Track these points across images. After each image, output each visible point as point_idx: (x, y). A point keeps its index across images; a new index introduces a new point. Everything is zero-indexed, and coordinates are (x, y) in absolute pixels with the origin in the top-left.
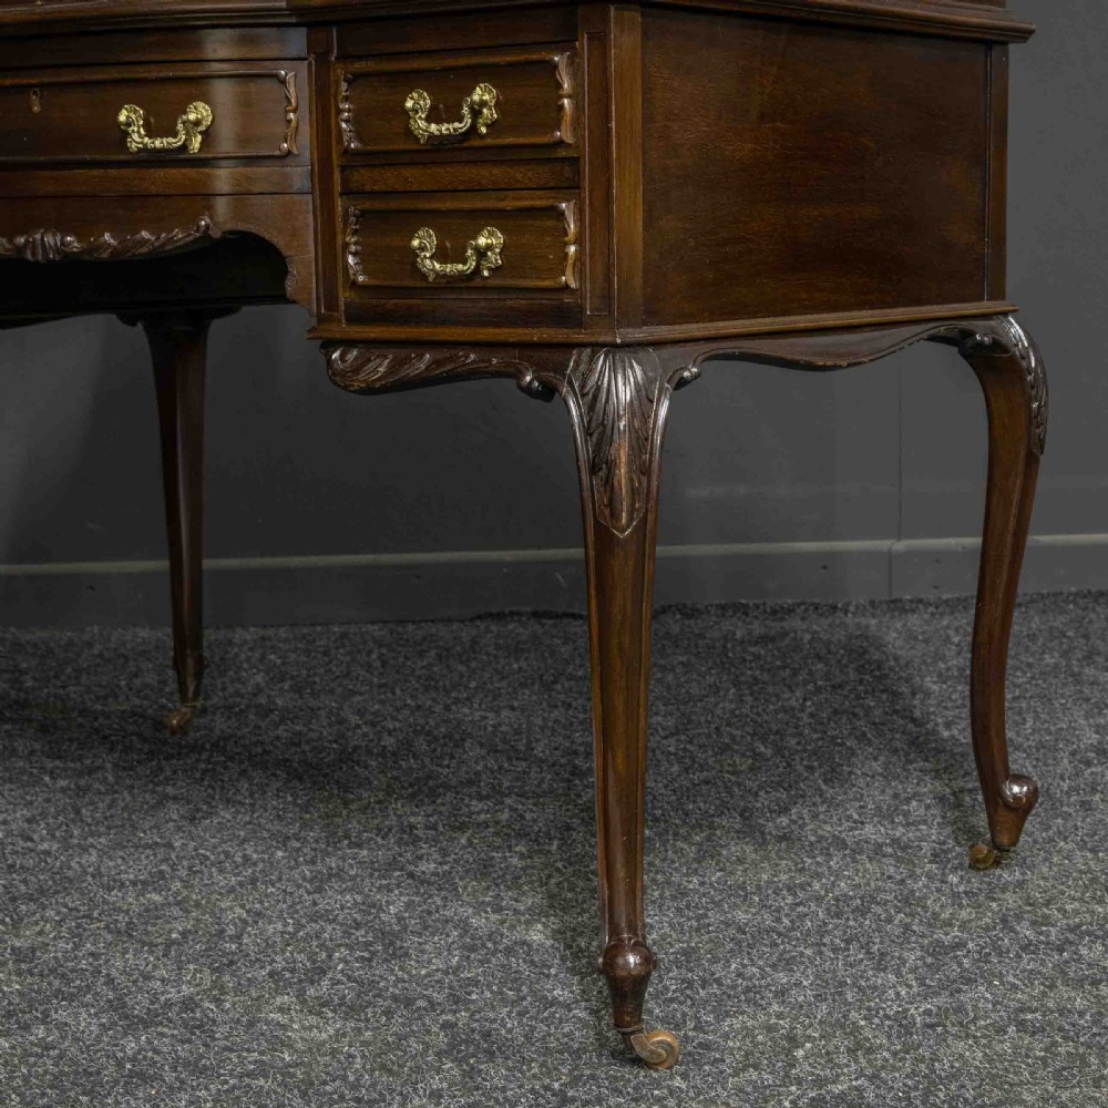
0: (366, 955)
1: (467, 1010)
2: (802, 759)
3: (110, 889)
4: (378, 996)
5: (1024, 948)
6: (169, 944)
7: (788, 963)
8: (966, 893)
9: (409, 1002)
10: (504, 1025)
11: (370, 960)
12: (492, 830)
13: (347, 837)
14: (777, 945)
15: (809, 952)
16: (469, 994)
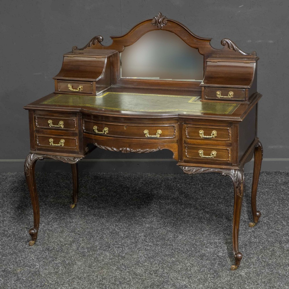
0: (213, 276)
3: (165, 257)
4: (217, 286)
6: (179, 271)
11: (214, 277)
13: (205, 245)
14: (286, 279)
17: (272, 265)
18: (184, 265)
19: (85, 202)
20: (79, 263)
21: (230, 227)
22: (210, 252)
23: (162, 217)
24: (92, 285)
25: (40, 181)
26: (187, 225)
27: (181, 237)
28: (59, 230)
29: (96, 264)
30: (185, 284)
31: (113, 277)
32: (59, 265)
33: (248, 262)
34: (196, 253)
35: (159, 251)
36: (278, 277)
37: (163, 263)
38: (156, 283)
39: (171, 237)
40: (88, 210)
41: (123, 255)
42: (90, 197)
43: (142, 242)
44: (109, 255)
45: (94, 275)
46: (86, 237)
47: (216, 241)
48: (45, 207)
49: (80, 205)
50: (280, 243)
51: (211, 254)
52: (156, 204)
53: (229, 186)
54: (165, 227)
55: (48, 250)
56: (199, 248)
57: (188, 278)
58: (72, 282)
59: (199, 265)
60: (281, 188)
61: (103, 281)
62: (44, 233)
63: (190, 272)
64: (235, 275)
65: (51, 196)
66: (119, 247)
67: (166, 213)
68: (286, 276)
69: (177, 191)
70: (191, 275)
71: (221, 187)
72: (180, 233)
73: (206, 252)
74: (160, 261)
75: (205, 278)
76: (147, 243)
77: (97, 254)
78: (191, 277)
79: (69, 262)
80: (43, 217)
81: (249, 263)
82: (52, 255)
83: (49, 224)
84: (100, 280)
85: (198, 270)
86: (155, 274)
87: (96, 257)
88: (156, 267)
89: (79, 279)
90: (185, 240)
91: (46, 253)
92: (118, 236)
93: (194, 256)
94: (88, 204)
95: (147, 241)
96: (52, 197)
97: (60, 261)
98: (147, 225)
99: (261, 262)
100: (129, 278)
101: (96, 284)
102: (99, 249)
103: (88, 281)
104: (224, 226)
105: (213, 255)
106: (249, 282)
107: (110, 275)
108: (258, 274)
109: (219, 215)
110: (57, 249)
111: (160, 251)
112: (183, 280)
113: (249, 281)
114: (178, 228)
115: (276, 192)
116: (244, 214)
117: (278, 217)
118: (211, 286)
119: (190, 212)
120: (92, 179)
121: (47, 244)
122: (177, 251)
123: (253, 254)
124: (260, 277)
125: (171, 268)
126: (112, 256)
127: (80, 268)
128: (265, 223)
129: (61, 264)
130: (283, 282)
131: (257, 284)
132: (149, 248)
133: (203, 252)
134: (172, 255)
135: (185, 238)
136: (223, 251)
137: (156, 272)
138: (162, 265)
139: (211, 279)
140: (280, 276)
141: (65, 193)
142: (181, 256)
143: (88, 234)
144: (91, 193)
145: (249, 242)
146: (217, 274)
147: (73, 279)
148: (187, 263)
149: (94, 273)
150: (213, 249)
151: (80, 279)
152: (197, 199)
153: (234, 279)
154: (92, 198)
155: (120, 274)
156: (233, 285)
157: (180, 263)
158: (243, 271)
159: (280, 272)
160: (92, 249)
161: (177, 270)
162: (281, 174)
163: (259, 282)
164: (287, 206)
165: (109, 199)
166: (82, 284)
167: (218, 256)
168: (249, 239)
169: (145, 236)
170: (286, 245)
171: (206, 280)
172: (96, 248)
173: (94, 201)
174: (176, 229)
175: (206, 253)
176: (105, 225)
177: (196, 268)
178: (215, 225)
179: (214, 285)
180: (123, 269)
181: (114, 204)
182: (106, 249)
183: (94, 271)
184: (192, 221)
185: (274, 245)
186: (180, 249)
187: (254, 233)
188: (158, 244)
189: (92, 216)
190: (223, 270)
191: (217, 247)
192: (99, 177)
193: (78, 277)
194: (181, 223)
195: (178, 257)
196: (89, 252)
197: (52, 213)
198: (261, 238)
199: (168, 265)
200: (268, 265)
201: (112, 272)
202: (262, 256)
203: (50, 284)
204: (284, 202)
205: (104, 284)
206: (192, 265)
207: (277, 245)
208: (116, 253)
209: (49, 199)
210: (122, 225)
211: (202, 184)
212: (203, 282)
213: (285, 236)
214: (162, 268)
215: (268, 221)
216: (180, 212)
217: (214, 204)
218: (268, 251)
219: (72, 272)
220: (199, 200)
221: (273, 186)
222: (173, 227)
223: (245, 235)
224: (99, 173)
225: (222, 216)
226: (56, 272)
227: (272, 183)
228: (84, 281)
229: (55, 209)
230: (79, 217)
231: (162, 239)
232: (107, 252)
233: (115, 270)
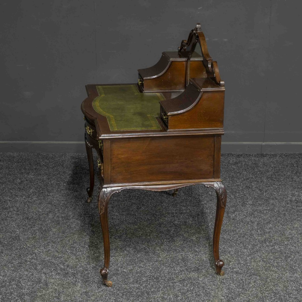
0: (169, 240)
1: (184, 252)
2: (239, 200)
3: (129, 224)
4: (172, 249)
5: (267, 246)
6: (140, 236)
7: (231, 246)
8: (260, 234)
9: (176, 250)
10: (189, 256)
11: (170, 242)
12: (186, 214)
13: (163, 215)
14: (230, 243)
15: (234, 244)
16: (184, 249)
18: (144, 231)
20: (54, 230)
21: (186, 200)
22: (168, 221)
24: (65, 248)
25: (23, 160)
26: (149, 198)
27: (143, 208)
28: (38, 202)
29: (68, 230)
30: (144, 247)
31: (83, 241)
32: (37, 231)
34: (156, 221)
35: (124, 220)
36: (223, 241)
37: (126, 230)
38: (120, 246)
39: (135, 208)
40: (64, 186)
41: (93, 223)
42: (67, 174)
43: (109, 212)
44: (80, 223)
45: (66, 240)
46: (61, 208)
47: (173, 211)
48: (26, 183)
49: (57, 182)
54: (130, 200)
55: (27, 219)
56: (158, 217)
57: (148, 242)
58: (47, 245)
59: (157, 231)
60: (232, 167)
61: (74, 245)
62: (25, 204)
63: (149, 237)
64: (187, 240)
65: (32, 173)
66: (89, 217)
68: (230, 240)
72: (143, 205)
74: (124, 228)
75: (162, 242)
76: (114, 213)
77: (70, 223)
78: (150, 241)
79: (45, 229)
80: (24, 191)
81: (200, 230)
82: (31, 223)
83: (29, 197)
84: (72, 244)
85: (156, 236)
86: (119, 238)
87: (70, 225)
88: (121, 233)
89: (53, 243)
90: (147, 210)
91: (26, 221)
93: (154, 224)
94: (64, 180)
95: (114, 211)
96: (32, 174)
97: (38, 228)
100: (97, 242)
101: (68, 247)
102: (72, 218)
103: (61, 245)
104: (181, 200)
105: (170, 223)
106: (199, 246)
107: (81, 240)
110: (35, 218)
112: (143, 244)
113: (199, 244)
115: (227, 171)
120: (69, 159)
121: (27, 214)
122: (140, 220)
123: (204, 222)
124: (209, 241)
125: (133, 234)
126: (83, 224)
127: (54, 234)
129: (39, 230)
130: (227, 245)
131: (206, 247)
132: (115, 217)
133: (162, 220)
134: (135, 223)
135: (147, 209)
136: (179, 220)
138: (126, 232)
139: (167, 243)
140: (225, 240)
141: (44, 171)
142: (143, 224)
146: (172, 239)
147: (48, 243)
148: (148, 229)
149: (67, 238)
150: (170, 218)
153: (186, 243)
154: (68, 175)
156: (185, 247)
157: (141, 230)
158: (194, 236)
159: (225, 237)
160: (66, 218)
161: (138, 236)
162: (233, 156)
164: (236, 182)
165: (83, 176)
166: (56, 248)
167: (174, 224)
169: (112, 207)
170: (232, 215)
172: (70, 217)
174: (139, 202)
175: (164, 221)
177: (155, 234)
179: (169, 248)
180: (92, 234)
182: (78, 218)
183: (67, 236)
186: (142, 218)
188: (124, 214)
189: (67, 191)
190: (177, 236)
191: (174, 216)
192: (75, 157)
193: (52, 241)
195: (140, 224)
196: (63, 220)
197: (32, 188)
199: (131, 231)
201: (82, 238)
203: (28, 247)
204: (233, 179)
205: (75, 247)
206: (152, 231)
208: (86, 221)
209: (30, 175)
212: (160, 245)
214: (126, 234)
219: (48, 237)
221: (225, 166)
222: (137, 200)
223: (198, 206)
224: (75, 154)
226: (34, 237)
228: (58, 245)
229: (35, 184)
230: (56, 191)
231: (127, 210)
232: (79, 220)
233: (85, 236)
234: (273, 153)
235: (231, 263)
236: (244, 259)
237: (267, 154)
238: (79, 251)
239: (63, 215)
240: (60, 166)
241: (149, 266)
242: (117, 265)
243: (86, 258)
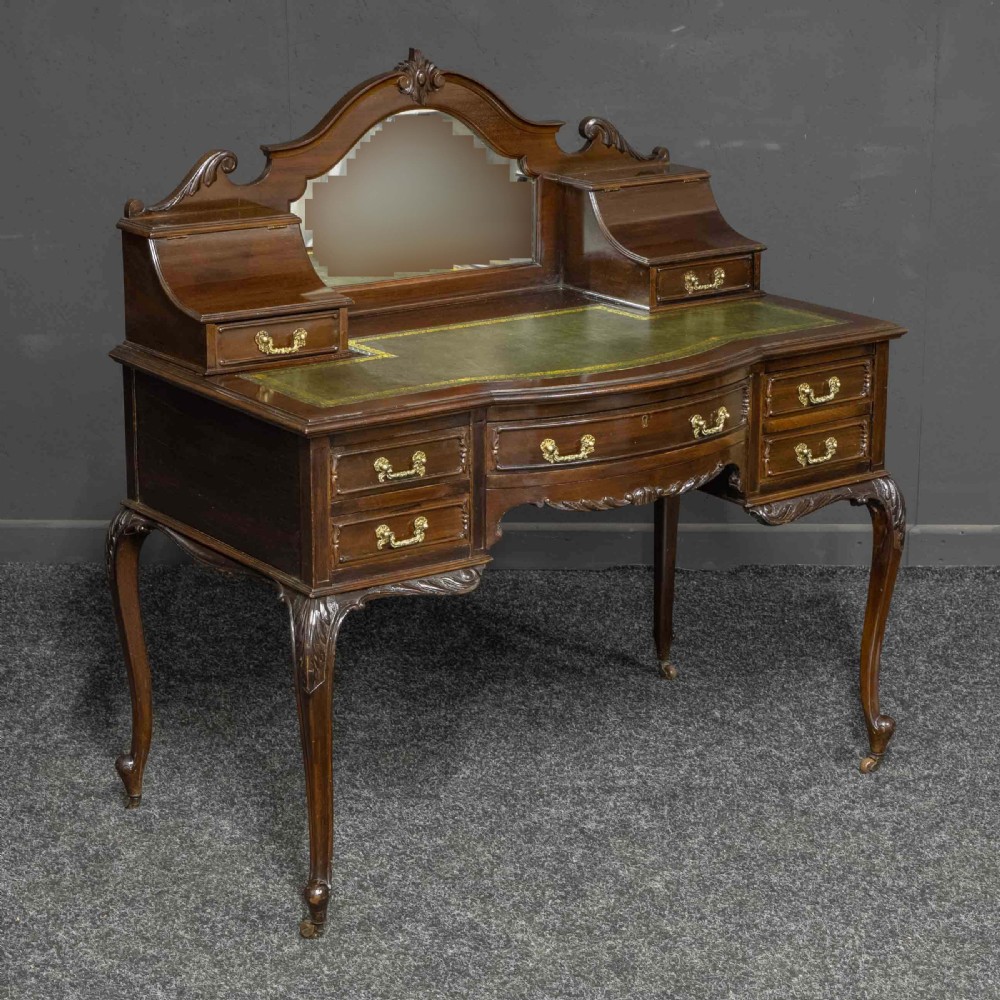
0: (563, 894)
1: (621, 938)
2: (823, 738)
3: (412, 833)
4: (573, 925)
5: (930, 914)
6: (455, 878)
7: (796, 915)
9: (590, 932)
10: (640, 951)
11: (565, 898)
12: (628, 795)
13: (542, 796)
14: (792, 901)
15: (809, 908)
16: (621, 927)
17: (753, 859)
18: (470, 858)
19: (159, 661)
20: (131, 855)
21: (626, 739)
22: (558, 819)
23: (408, 709)
24: (170, 923)
25: (15, 590)
26: (489, 734)
27: (468, 772)
28: (71, 749)
29: (184, 856)
30: (471, 921)
31: (239, 897)
32: (66, 861)
33: (676, 849)
34: (514, 821)
35: (393, 816)
36: (767, 896)
37: (404, 853)
38: (379, 917)
39: (436, 771)
40: (170, 687)
41: (276, 829)
42: (179, 643)
43: (340, 788)
44: (228, 829)
45: (176, 893)
46: (159, 772)
47: (579, 782)
48: (26, 676)
50: (784, 788)
51: (562, 826)
52: (394, 668)
53: (632, 611)
54: (419, 740)
55: (30, 811)
56: (524, 806)
57: (483, 901)
58: (103, 914)
59: (520, 858)
60: (797, 617)
61: (204, 911)
62: (21, 757)
63: (487, 882)
64: (631, 891)
65: (50, 640)
66: (263, 804)
67: (425, 696)
68: (793, 893)
69: (465, 626)
70: (493, 892)
71: (609, 616)
72: (466, 759)
73: (546, 818)
74: (394, 847)
75: (535, 898)
76: (356, 791)
77: (190, 826)
78: (491, 895)
79: (97, 852)
80: (18, 707)
81: (680, 852)
82: (42, 829)
83: (36, 731)
84: (197, 909)
85: (516, 875)
86: (375, 886)
87: (188, 835)
88: (382, 865)
89: (128, 904)
90: (481, 779)
91: (23, 821)
92: (264, 768)
93: (507, 831)
94: (169, 667)
95: (357, 783)
96: (51, 642)
97: (69, 849)
98: (361, 734)
99: (718, 850)
101: (183, 920)
102: (200, 810)
103: (158, 910)
104: (609, 739)
105: (568, 826)
106: (676, 912)
107: (231, 893)
108: (706, 886)
109: (593, 702)
110: (59, 807)
111: (396, 815)
112: (464, 906)
113: (675, 909)
114: (459, 743)
115: (781, 631)
116: (675, 699)
117: (783, 708)
118: (554, 925)
119: (504, 692)
120: (187, 586)
121: (28, 795)
122: (453, 818)
123: (694, 824)
124: (712, 896)
125: (428, 868)
126: (238, 832)
127: (131, 870)
128: (740, 728)
129: (72, 856)
130: (781, 911)
131: (701, 919)
132: (360, 807)
133: (535, 817)
134: (435, 830)
135: (479, 776)
136: (601, 816)
137: (379, 882)
138: (401, 862)
139: (556, 903)
140: (774, 891)
141: (95, 632)
142: (466, 832)
143: (165, 761)
144: (182, 631)
145: (683, 788)
146: (576, 886)
147: (108, 903)
148: (483, 852)
149: (179, 886)
150: (568, 808)
151: (130, 903)
152: (529, 650)
153: (628, 903)
154: (183, 647)
155: (264, 887)
156: (625, 920)
157: (458, 853)
158: (658, 878)
159: (774, 880)
160: (176, 806)
161: (448, 875)
162: (801, 574)
163: (706, 911)
164: (814, 675)
165: (241, 651)
166: (137, 921)
167: (582, 831)
168: (687, 778)
169: (350, 769)
170: (800, 795)
171: (539, 905)
172: (190, 805)
173: (190, 656)
174: (452, 748)
175: (546, 821)
176: (223, 735)
177: (510, 869)
178: (579, 734)
179: (563, 923)
180: (275, 871)
181: (256, 666)
182: (223, 808)
183: (178, 879)
184: (507, 722)
185: (762, 796)
186: (462, 810)
187: (703, 759)
188: (393, 795)
189: (182, 706)
190: (594, 876)
191: (581, 802)
193: (124, 898)
194: (470, 728)
195: (453, 833)
196: (164, 817)
197: (48, 696)
198: (721, 776)
199: (421, 859)
200: (741, 857)
201: (236, 883)
202: (723, 831)
203: (31, 919)
204: (804, 661)
205: (209, 919)
206: (499, 858)
207: (774, 795)
208: (252, 821)
209: (42, 649)
210: (277, 734)
211: (545, 603)
212: (530, 911)
213: (799, 769)
214: (402, 868)
215: (748, 722)
216: (468, 691)
217: (582, 669)
218: (741, 815)
219: (107, 881)
220: (535, 653)
221: (775, 611)
222: (442, 740)
223: (672, 765)
225: (605, 705)
226: (54, 883)
227: (771, 604)
228: (144, 912)
229: (58, 682)
231: (406, 777)
232: (224, 819)
233: (248, 875)
234: (950, 566)
235: (795, 980)
236: (845, 963)
237: (929, 569)
238: (223, 936)
239: (164, 798)
240: (156, 613)
241: (486, 990)
242: (368, 986)
243: (251, 961)
